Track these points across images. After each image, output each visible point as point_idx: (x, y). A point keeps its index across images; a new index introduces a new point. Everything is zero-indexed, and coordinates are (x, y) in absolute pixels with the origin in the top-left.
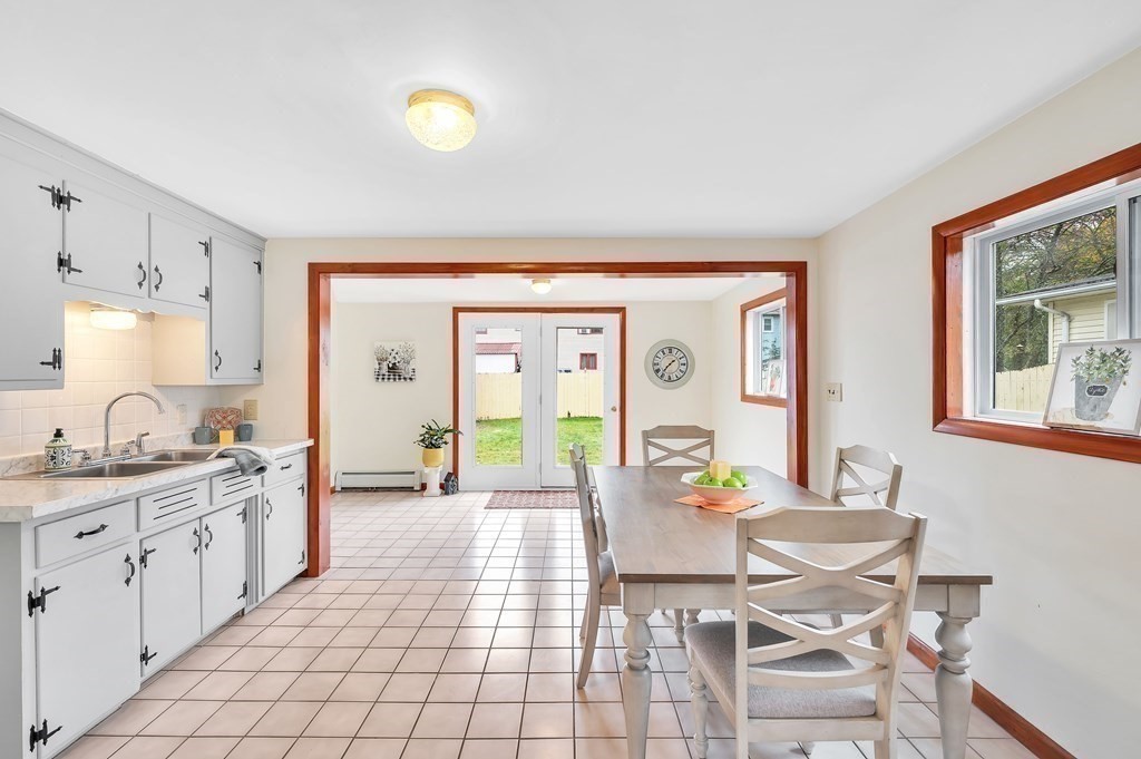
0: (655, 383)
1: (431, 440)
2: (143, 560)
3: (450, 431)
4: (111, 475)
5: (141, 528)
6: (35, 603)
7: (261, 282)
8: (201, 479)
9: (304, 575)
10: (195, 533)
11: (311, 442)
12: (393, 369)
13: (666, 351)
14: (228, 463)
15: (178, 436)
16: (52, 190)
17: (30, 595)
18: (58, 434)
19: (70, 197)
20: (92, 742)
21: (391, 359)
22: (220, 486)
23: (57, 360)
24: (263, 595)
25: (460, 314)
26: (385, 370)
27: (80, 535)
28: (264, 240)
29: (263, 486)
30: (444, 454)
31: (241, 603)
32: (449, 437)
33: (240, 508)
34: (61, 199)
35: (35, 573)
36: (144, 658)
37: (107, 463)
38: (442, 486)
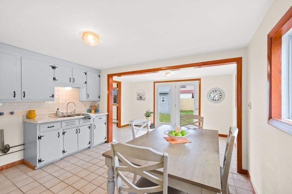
0: (210, 101)
1: (148, 115)
2: (64, 133)
3: (152, 113)
4: (67, 117)
5: (62, 127)
6: (40, 138)
7: (100, 80)
8: (77, 119)
9: (106, 142)
10: (76, 130)
11: (107, 113)
12: (141, 97)
13: (214, 91)
14: (83, 116)
15: (84, 111)
16: (52, 66)
17: (39, 136)
18: (58, 109)
19: (55, 67)
20: (53, 165)
21: (140, 95)
22: (82, 121)
23: (53, 96)
24: (94, 144)
25: (155, 83)
26: (139, 98)
27: (48, 127)
28: (101, 70)
29: (94, 122)
30: (151, 119)
31: (89, 145)
32: (152, 114)
33: (89, 126)
34: (54, 68)
35: (40, 133)
36: (64, 152)
37: (66, 115)
38: (150, 126)
